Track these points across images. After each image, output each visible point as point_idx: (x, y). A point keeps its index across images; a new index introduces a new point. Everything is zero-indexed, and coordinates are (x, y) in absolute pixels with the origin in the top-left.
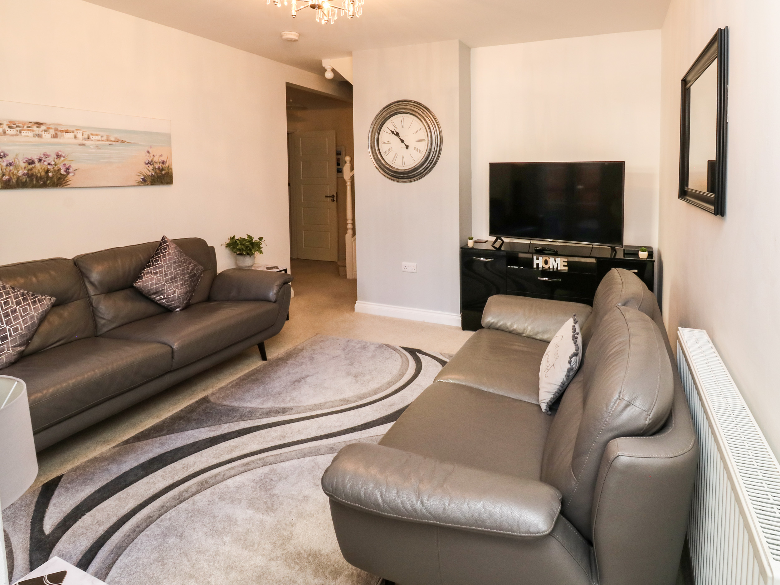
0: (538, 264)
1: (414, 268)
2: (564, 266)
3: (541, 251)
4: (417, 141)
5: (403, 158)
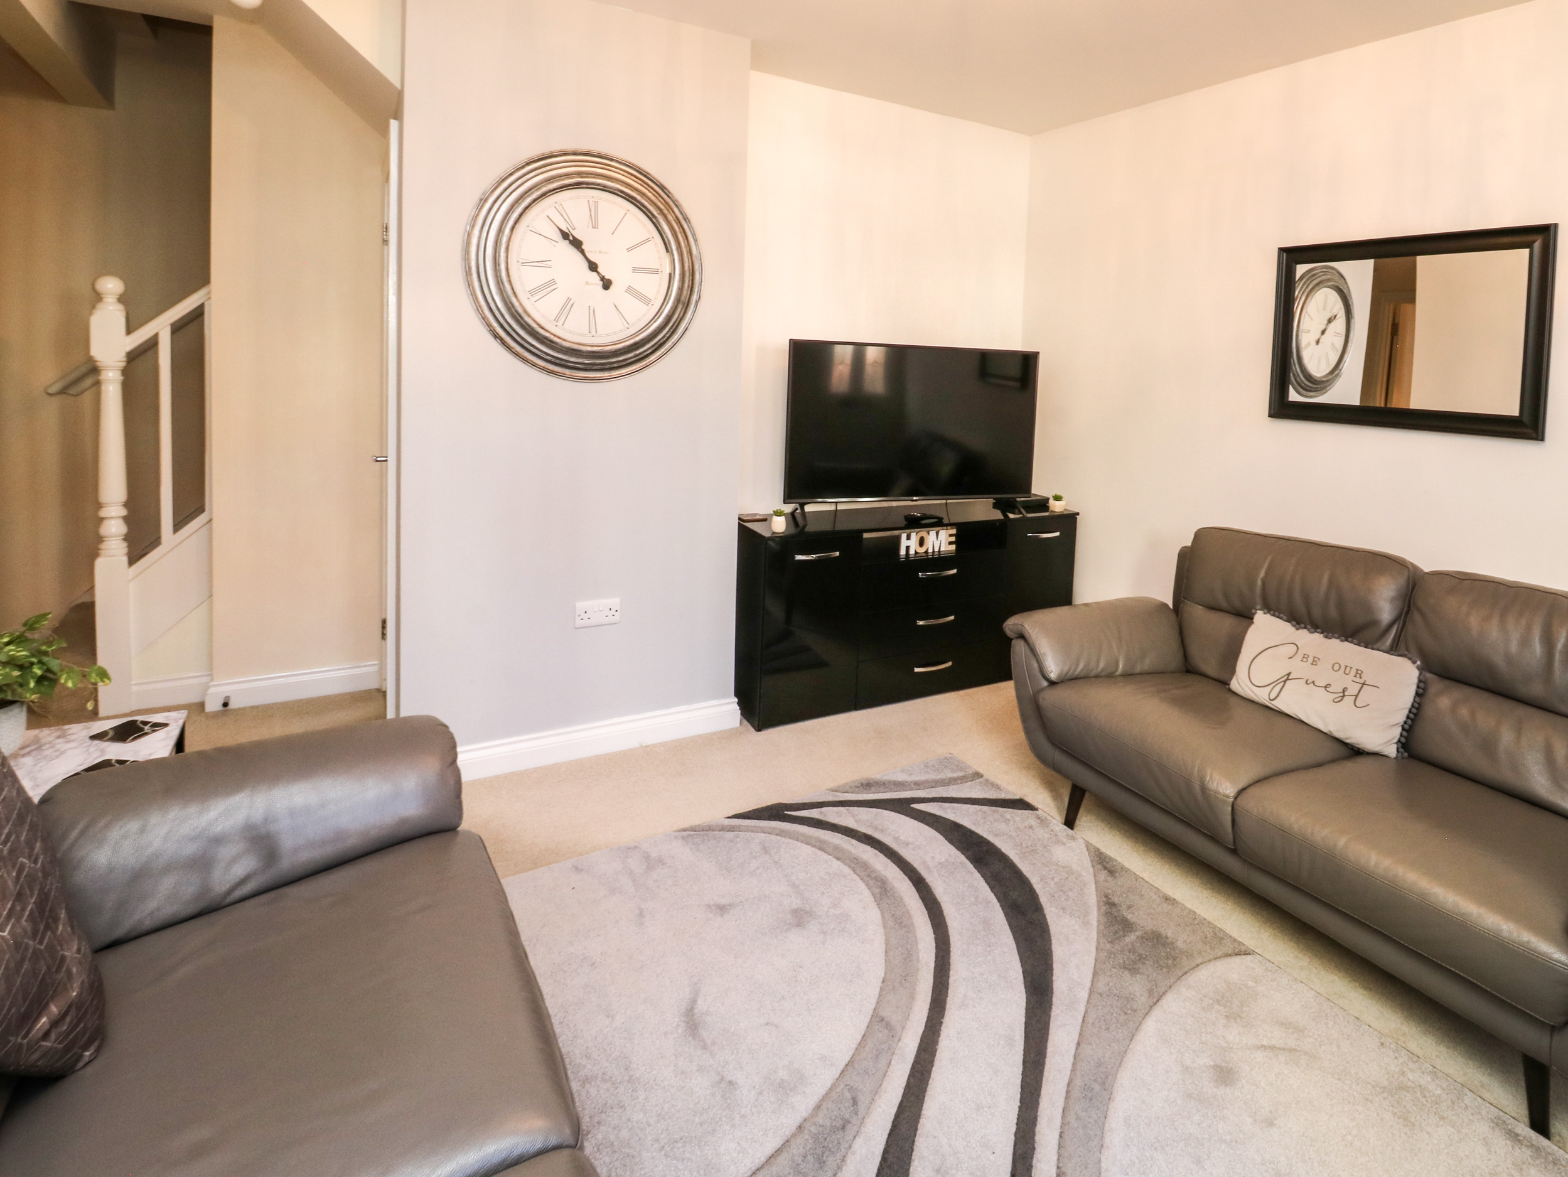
0: (908, 548)
1: (613, 612)
2: (950, 543)
3: (914, 523)
4: (636, 270)
5: (592, 312)
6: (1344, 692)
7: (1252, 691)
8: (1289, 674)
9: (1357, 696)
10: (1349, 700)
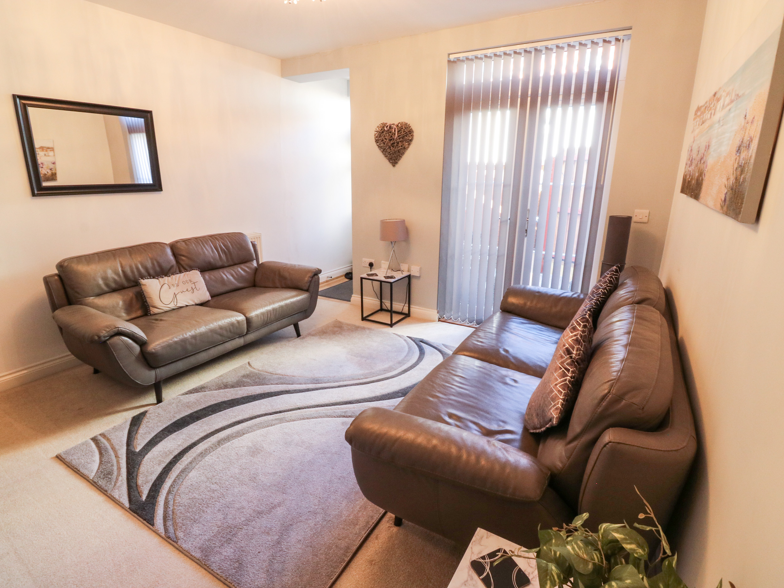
6: (192, 288)
7: (168, 307)
8: (175, 293)
9: (196, 288)
10: (195, 290)
